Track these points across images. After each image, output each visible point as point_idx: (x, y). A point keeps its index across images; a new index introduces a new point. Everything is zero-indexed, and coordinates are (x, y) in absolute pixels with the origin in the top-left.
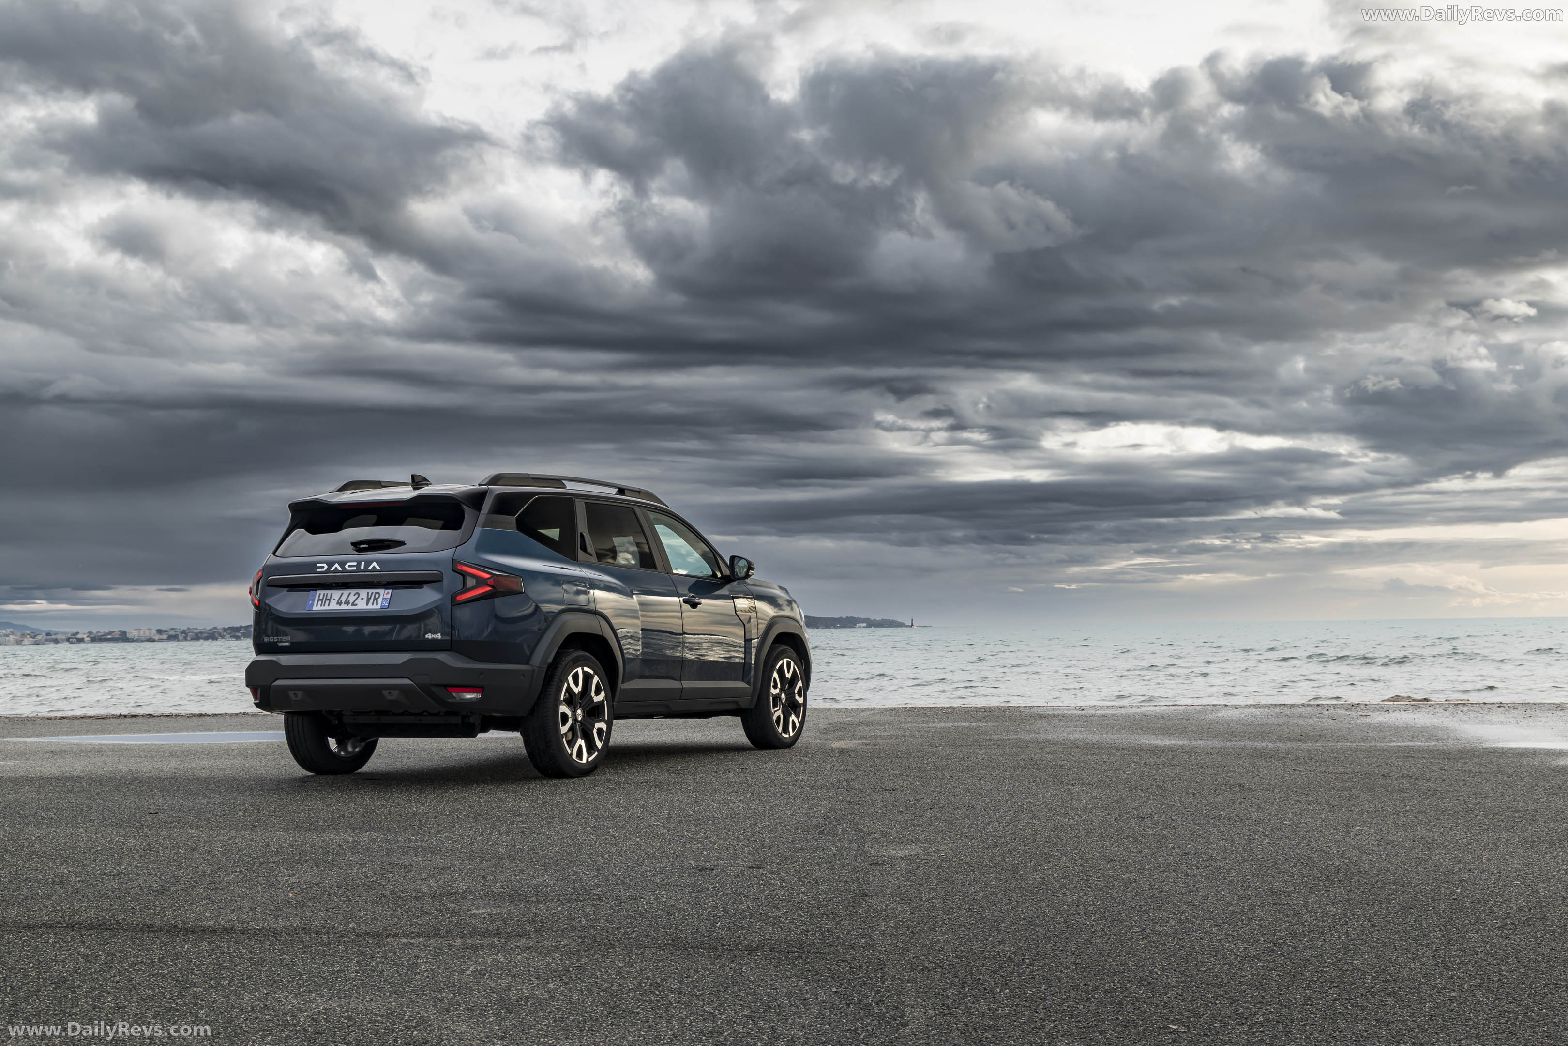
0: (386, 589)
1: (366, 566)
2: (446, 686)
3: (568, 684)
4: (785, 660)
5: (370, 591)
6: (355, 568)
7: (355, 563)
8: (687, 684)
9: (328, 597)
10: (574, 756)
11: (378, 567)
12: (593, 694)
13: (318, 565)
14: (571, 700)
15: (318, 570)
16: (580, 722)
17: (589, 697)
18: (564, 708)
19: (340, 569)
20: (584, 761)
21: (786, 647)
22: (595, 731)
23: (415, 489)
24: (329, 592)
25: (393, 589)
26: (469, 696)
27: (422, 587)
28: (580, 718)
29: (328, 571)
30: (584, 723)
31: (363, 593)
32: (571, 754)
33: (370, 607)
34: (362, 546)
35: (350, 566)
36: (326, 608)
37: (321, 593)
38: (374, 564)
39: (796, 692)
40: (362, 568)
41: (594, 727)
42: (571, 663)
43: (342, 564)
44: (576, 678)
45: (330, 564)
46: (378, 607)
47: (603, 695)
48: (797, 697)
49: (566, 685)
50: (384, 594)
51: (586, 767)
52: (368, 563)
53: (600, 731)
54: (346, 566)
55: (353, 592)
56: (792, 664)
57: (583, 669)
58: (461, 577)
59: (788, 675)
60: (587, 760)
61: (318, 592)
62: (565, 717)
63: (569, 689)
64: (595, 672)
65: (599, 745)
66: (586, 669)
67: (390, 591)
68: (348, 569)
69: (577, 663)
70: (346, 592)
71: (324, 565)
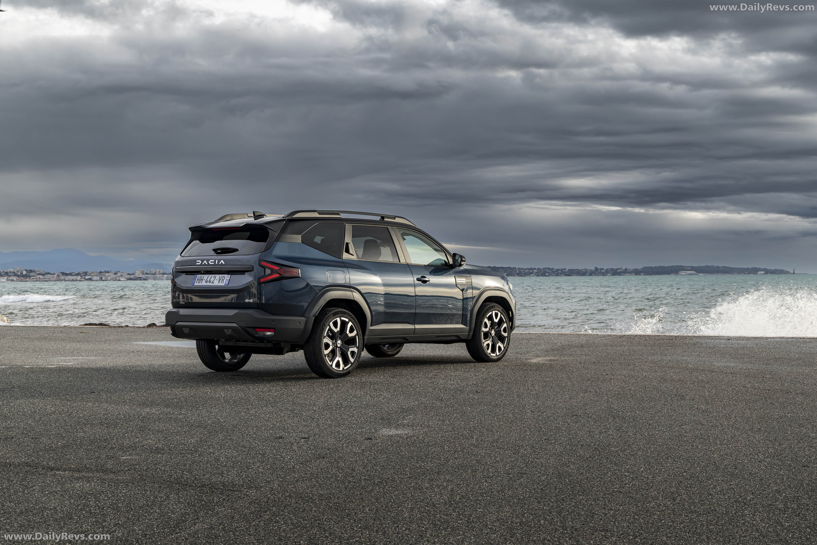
0: (228, 274)
1: (219, 262)
2: (254, 328)
3: (330, 327)
4: (494, 312)
5: (221, 276)
6: (213, 263)
7: (213, 261)
8: (417, 326)
9: (202, 279)
10: (334, 366)
11: (224, 263)
12: (348, 332)
13: (197, 261)
14: (333, 336)
15: (197, 264)
16: (340, 347)
17: (345, 334)
18: (326, 340)
19: (206, 263)
20: (341, 369)
21: (495, 304)
22: (349, 353)
23: (255, 219)
24: (203, 276)
25: (231, 274)
26: (268, 333)
27: (245, 274)
28: (339, 346)
29: (201, 265)
30: (342, 348)
31: (218, 276)
32: (331, 365)
33: (220, 284)
34: (218, 251)
35: (211, 262)
36: (200, 284)
37: (199, 276)
38: (222, 261)
39: (502, 330)
40: (217, 263)
41: (348, 350)
42: (332, 315)
43: (208, 261)
44: (335, 324)
45: (202, 261)
46: (224, 284)
47: (355, 332)
48: (502, 333)
49: (328, 327)
50: (227, 277)
51: (342, 372)
52: (219, 261)
53: (353, 353)
54: (210, 262)
55: (213, 276)
56: (499, 314)
57: (341, 319)
58: (264, 269)
59: (496, 321)
60: (343, 369)
61: (198, 275)
62: (327, 346)
63: (330, 330)
64: (350, 320)
65: (352, 360)
66: (343, 318)
67: (230, 276)
68: (210, 263)
69: (335, 315)
70: (210, 276)
71: (200, 261)
